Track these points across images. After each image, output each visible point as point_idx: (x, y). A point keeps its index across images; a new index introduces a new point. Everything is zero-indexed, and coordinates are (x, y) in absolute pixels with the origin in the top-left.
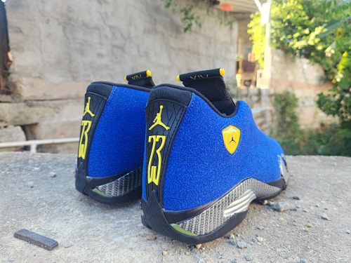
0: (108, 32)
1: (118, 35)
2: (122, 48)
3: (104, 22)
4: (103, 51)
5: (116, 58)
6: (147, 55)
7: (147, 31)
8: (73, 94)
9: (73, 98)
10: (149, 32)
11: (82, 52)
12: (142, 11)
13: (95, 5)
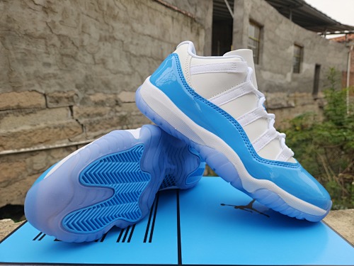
0: (55, 40)
1: (69, 44)
2: (74, 57)
3: (51, 31)
4: (51, 60)
5: (66, 66)
6: (104, 62)
7: (103, 39)
8: (13, 105)
9: (13, 109)
10: (106, 40)
11: (25, 62)
12: (96, 20)
13: (40, 15)
